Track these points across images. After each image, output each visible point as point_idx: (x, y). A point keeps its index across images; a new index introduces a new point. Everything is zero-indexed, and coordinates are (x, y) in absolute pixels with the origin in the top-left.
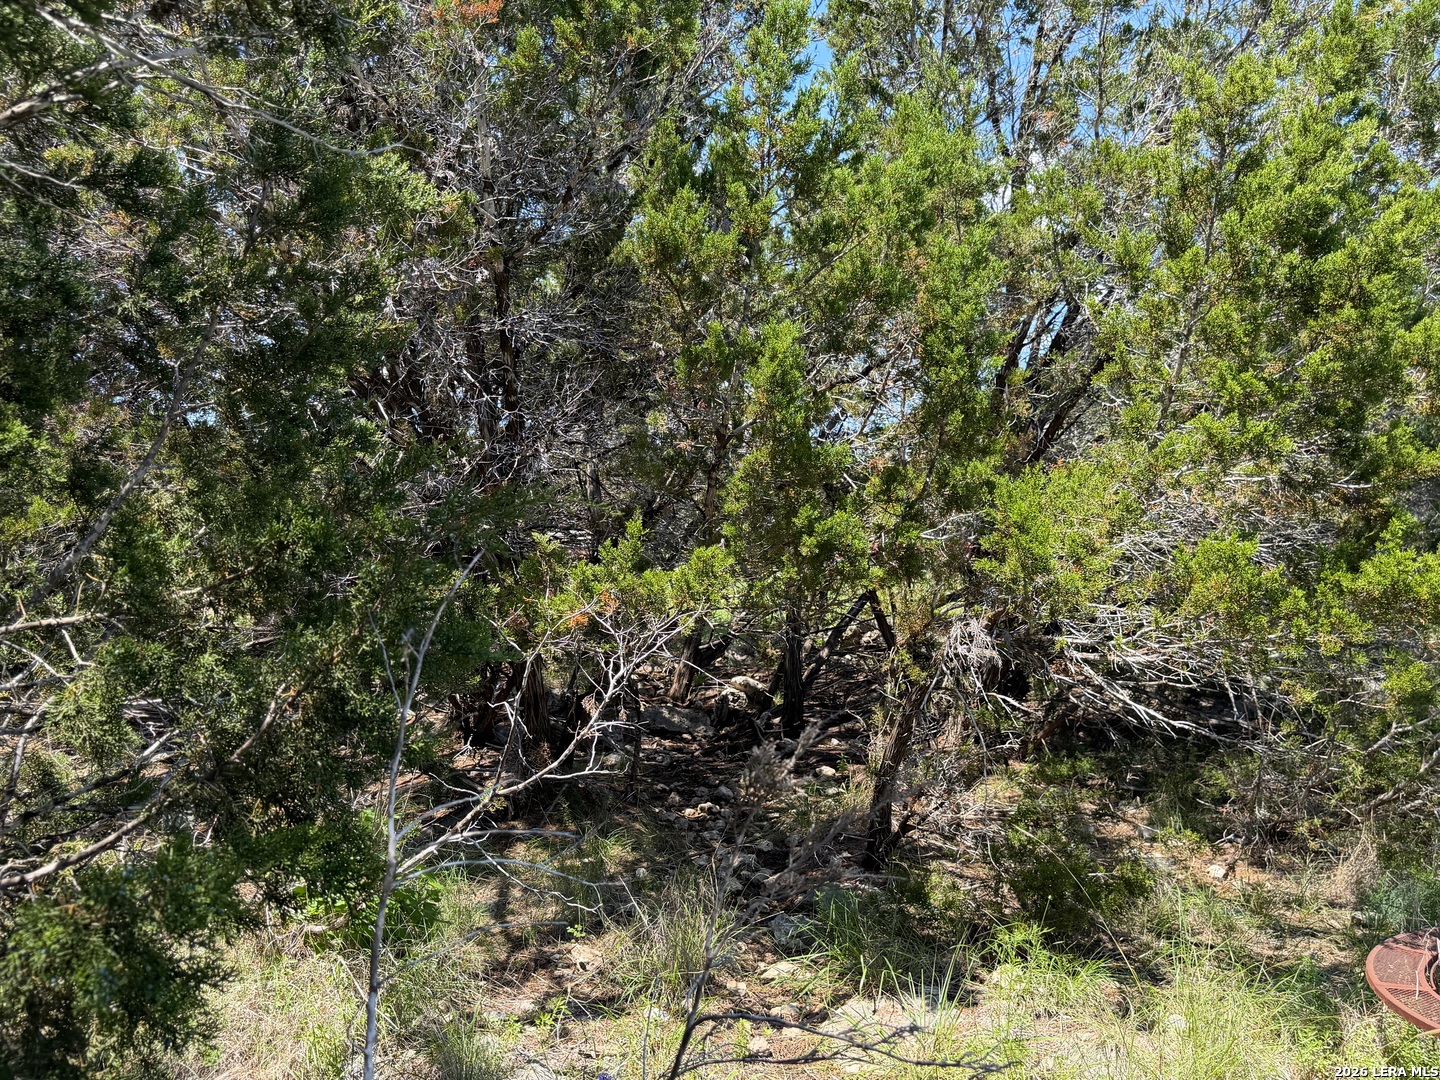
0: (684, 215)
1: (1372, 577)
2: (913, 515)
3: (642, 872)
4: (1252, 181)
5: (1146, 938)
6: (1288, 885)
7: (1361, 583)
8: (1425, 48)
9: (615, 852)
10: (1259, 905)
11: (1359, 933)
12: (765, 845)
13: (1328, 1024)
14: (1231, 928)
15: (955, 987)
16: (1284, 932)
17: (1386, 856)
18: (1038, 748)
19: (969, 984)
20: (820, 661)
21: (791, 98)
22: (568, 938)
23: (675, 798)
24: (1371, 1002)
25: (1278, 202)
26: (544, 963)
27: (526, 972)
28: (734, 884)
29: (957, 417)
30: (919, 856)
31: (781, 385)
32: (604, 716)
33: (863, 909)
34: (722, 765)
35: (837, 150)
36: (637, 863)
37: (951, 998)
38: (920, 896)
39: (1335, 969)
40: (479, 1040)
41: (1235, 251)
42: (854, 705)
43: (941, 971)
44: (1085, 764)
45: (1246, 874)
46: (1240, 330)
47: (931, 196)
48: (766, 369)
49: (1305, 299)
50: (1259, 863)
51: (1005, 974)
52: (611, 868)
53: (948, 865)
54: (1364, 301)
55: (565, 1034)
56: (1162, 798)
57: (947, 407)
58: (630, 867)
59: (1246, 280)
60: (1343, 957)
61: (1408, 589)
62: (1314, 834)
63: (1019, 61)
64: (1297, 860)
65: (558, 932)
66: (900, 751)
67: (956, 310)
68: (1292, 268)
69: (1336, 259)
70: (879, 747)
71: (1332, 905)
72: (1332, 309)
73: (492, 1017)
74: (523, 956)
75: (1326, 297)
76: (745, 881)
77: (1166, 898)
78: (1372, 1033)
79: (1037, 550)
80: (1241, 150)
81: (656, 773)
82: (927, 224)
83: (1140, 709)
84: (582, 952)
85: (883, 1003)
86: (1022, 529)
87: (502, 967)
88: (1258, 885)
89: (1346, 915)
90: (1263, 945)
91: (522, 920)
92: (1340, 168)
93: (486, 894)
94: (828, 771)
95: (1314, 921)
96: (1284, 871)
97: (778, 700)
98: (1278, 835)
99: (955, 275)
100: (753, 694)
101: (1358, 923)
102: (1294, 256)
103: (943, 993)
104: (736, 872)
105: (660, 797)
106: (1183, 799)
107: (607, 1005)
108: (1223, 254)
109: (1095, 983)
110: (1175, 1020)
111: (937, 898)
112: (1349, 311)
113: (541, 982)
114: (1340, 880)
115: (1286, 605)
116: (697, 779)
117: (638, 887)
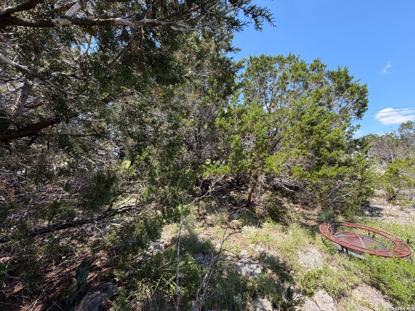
0: (223, 121)
1: (320, 173)
2: (254, 161)
3: (217, 206)
4: (303, 117)
5: (287, 219)
6: (307, 212)
7: (319, 174)
8: (329, 94)
9: (213, 203)
10: (303, 215)
11: (318, 220)
12: (233, 202)
13: (313, 234)
14: (299, 218)
15: (259, 225)
16: (307, 219)
17: (323, 209)
18: (272, 189)
19: (261, 225)
20: (241, 176)
21: (237, 105)
22: (207, 215)
23: (221, 195)
24: (320, 233)
25: (307, 120)
26: (204, 218)
27: (201, 219)
28: (229, 208)
29: (261, 148)
30: (255, 205)
31: (237, 144)
32: (211, 189)
33: (246, 213)
34: (228, 190)
35: (244, 112)
36: (216, 204)
37: (259, 227)
38: (255, 212)
39: (315, 226)
40: (195, 229)
41: (300, 126)
42: (246, 182)
43: (257, 223)
44: (278, 192)
45: (301, 210)
46: (301, 137)
47: (256, 117)
48: (234, 142)
49: (311, 132)
50: (303, 208)
51: (266, 224)
52: (213, 205)
53: (259, 207)
54: (320, 133)
55: (206, 229)
56: (289, 198)
57: (259, 147)
58: (215, 205)
59: (302, 130)
60: (316, 224)
61: (326, 175)
62: (311, 205)
63: (269, 97)
64: (309, 208)
65: (205, 214)
66: (252, 191)
67: (260, 133)
68: (309, 128)
69: (315, 127)
70: (250, 190)
71: (314, 215)
72: (315, 134)
73: (197, 226)
74: (201, 217)
75: (314, 133)
76: (231, 208)
77: (289, 213)
78: (320, 237)
79: (272, 168)
80: (301, 112)
81: (219, 191)
82: (256, 121)
83: (286, 188)
84: (209, 217)
85: (249, 227)
86: (269, 165)
87: (198, 219)
88: (303, 212)
89: (316, 217)
90: (304, 221)
91: (201, 212)
92: (316, 114)
93: (197, 208)
94: (242, 192)
95: (311, 218)
96: (307, 209)
97: (236, 181)
98: (306, 204)
99: (260, 128)
100: (232, 180)
101: (318, 218)
102: (309, 126)
103: (258, 226)
104: (229, 206)
105: (219, 195)
106: (292, 198)
107: (212, 225)
108: (299, 127)
109: (279, 226)
110: (291, 233)
111: (257, 212)
112: (317, 135)
113: (203, 221)
114: (315, 212)
115: (307, 176)
116: (225, 192)
117: (216, 208)
